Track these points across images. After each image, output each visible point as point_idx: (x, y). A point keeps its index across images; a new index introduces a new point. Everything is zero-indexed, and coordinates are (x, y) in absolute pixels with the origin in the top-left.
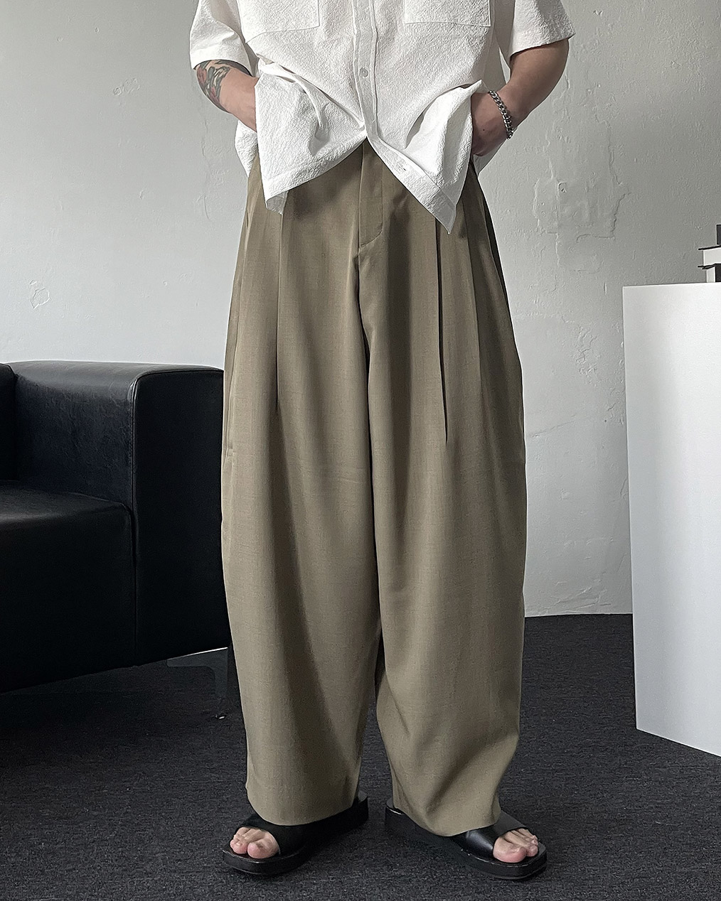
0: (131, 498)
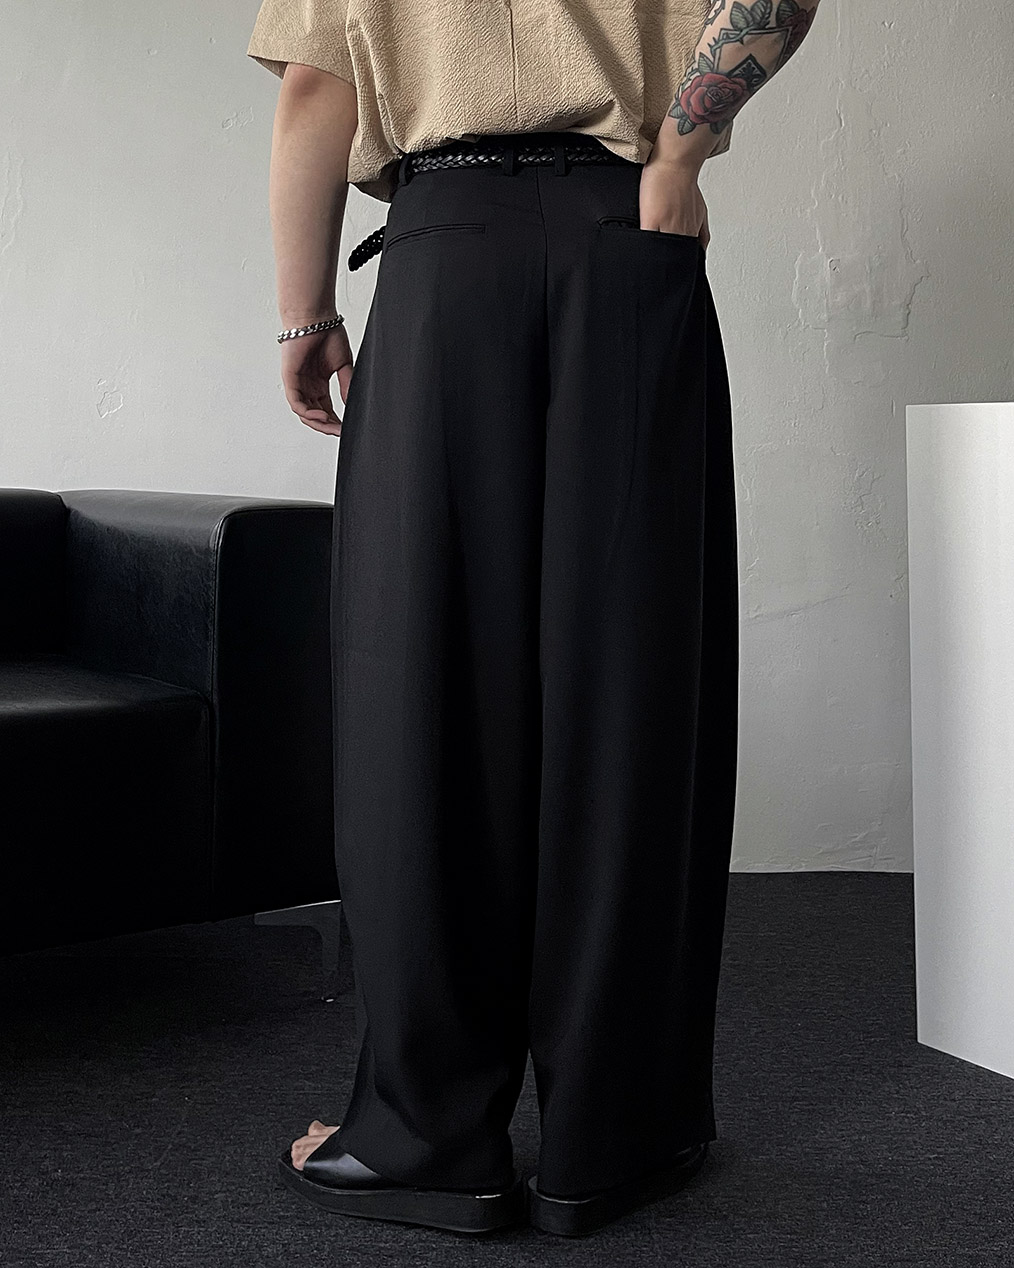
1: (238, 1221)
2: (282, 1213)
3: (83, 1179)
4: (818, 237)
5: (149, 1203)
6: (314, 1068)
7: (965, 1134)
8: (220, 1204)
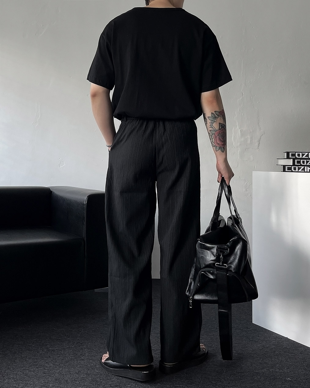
0: (84, 235)
1: (91, 360)
3: (56, 349)
4: (237, 124)
5: (71, 355)
7: (260, 345)
8: (87, 356)
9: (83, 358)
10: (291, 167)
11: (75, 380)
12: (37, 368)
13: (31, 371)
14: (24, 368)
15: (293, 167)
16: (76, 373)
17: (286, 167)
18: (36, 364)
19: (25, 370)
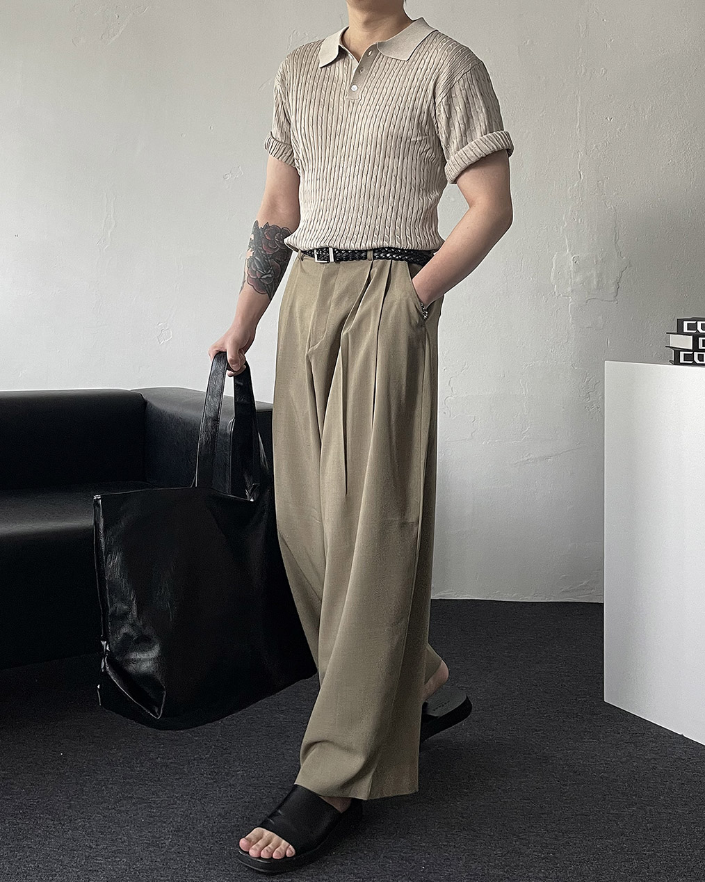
2: (271, 782)
3: (172, 763)
4: (566, 244)
5: (205, 775)
6: (284, 708)
7: (622, 751)
9: (231, 781)
10: (691, 353)
11: (218, 832)
12: (134, 804)
13: (120, 812)
14: (105, 805)
15: (696, 354)
16: (220, 815)
17: (682, 354)
18: (131, 795)
19: (106, 809)
